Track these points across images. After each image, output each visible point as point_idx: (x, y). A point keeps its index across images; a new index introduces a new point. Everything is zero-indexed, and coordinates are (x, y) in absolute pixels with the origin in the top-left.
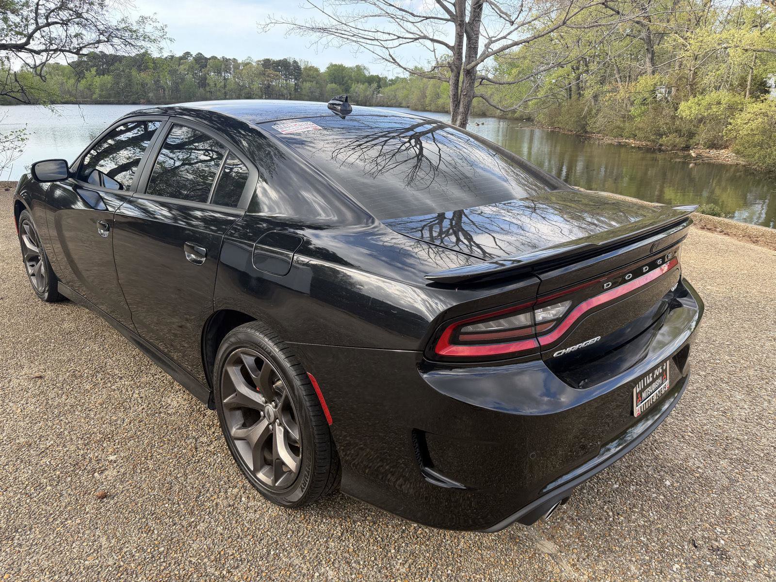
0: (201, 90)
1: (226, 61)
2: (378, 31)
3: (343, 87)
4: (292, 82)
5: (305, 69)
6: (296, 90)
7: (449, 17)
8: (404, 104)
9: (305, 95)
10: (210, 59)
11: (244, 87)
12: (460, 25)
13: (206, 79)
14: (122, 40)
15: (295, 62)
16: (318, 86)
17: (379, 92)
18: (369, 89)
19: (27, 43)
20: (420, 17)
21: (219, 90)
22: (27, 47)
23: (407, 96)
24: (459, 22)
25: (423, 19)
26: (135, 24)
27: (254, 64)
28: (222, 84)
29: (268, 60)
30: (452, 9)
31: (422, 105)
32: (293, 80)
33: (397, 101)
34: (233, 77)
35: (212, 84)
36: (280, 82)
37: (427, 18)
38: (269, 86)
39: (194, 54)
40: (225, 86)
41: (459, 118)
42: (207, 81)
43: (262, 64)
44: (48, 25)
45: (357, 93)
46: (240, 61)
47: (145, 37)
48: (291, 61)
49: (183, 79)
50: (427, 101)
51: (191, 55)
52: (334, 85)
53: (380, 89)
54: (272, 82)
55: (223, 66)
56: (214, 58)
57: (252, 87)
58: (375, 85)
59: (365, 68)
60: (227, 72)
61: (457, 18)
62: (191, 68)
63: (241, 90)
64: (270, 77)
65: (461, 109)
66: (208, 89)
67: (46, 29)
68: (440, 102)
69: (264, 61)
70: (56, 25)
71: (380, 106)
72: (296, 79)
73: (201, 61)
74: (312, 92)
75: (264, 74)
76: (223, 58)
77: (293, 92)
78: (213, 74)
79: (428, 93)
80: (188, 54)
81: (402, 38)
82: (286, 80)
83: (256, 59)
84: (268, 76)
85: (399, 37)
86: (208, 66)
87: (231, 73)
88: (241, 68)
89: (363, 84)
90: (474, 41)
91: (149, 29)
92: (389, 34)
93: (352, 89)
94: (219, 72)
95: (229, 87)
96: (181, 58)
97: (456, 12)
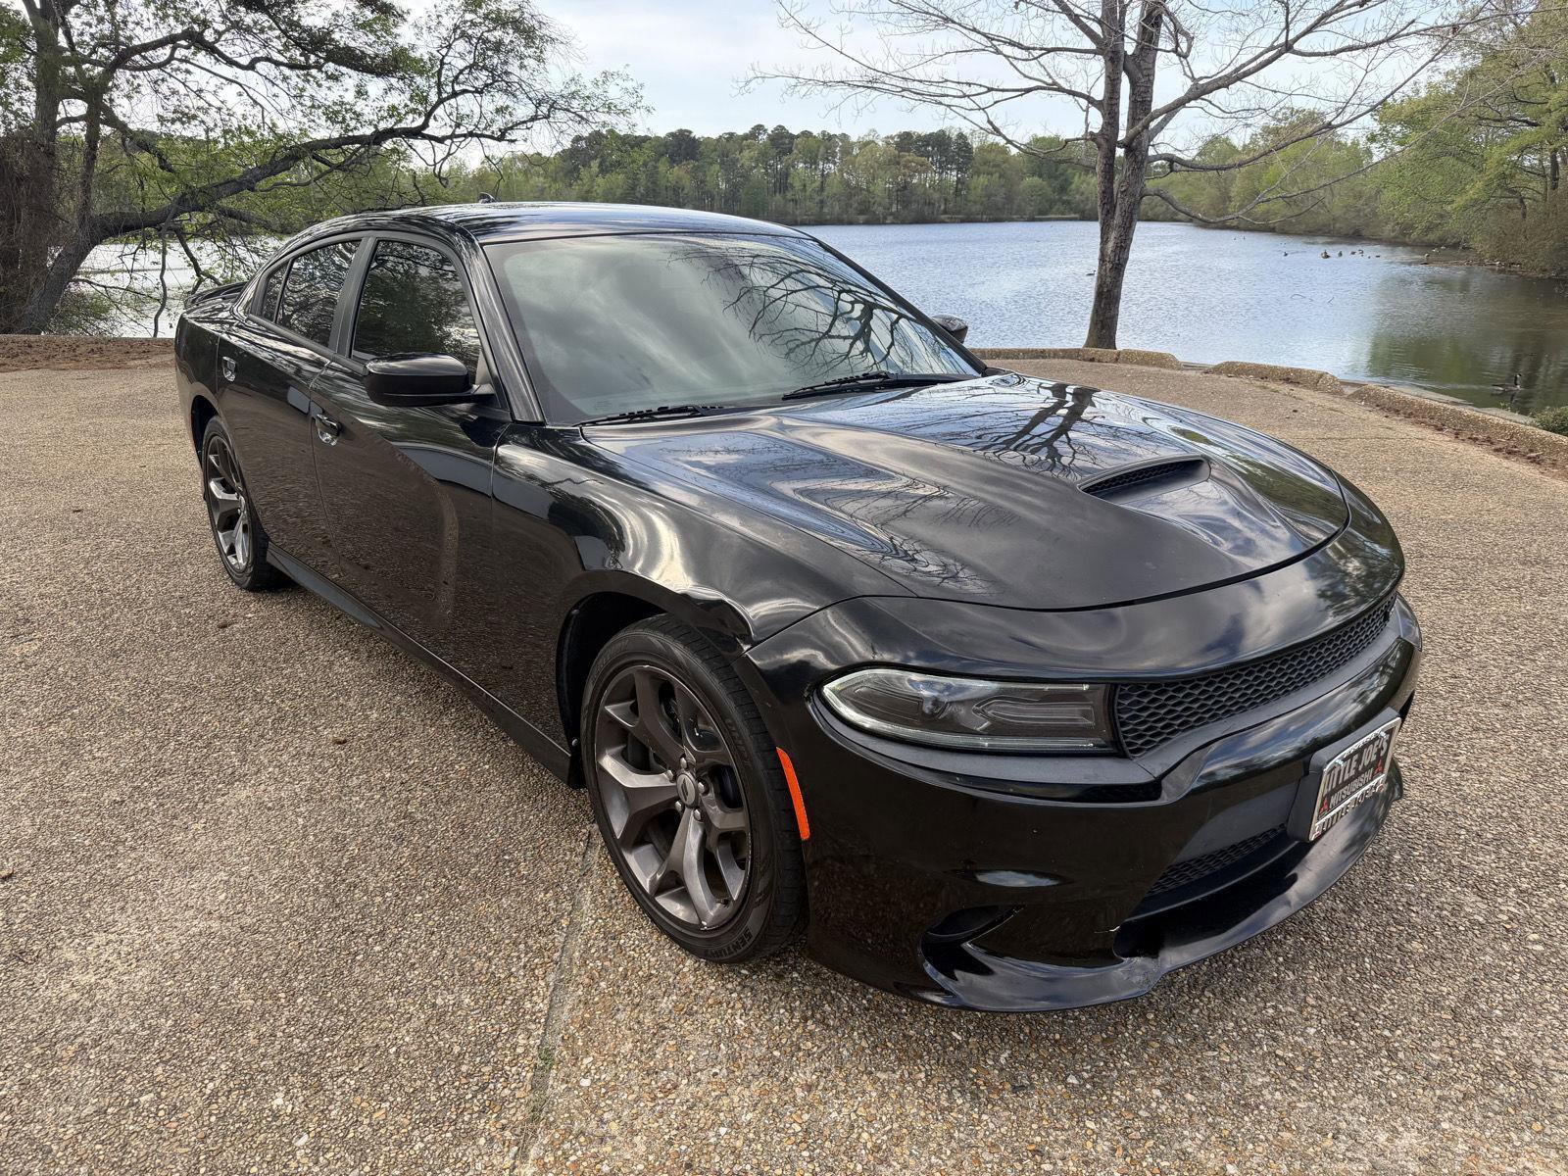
0: (778, 196)
1: (828, 138)
2: (946, 81)
3: (1056, 183)
4: (953, 176)
5: (981, 149)
6: (957, 191)
7: (1094, 47)
9: (975, 203)
10: (798, 137)
11: (858, 189)
12: (1112, 60)
13: (787, 175)
14: (571, 115)
15: (961, 136)
16: (1003, 181)
19: (425, 125)
20: (1035, 49)
21: (811, 197)
22: (425, 132)
23: (1189, 198)
24: (1112, 54)
25: (1041, 52)
26: (589, 85)
27: (880, 143)
28: (818, 184)
29: (908, 135)
32: (954, 173)
34: (840, 170)
35: (797, 185)
36: (928, 178)
37: (1049, 51)
38: (905, 186)
39: (770, 127)
40: (822, 188)
41: (1113, 235)
42: (790, 180)
43: (896, 143)
44: (455, 94)
45: (1082, 193)
46: (854, 139)
47: (609, 107)
48: (954, 135)
49: (746, 177)
51: (766, 130)
52: (1036, 178)
54: (912, 177)
55: (822, 150)
56: (806, 134)
57: (872, 189)
60: (829, 161)
61: (1108, 48)
62: (763, 157)
63: (850, 196)
64: (908, 168)
65: (1117, 220)
66: (789, 195)
67: (452, 101)
69: (899, 136)
70: (467, 95)
72: (959, 170)
73: (782, 140)
74: (989, 196)
75: (898, 163)
76: (823, 133)
77: (951, 197)
78: (801, 165)
80: (759, 128)
81: (997, 90)
82: (940, 174)
83: (883, 135)
84: (905, 166)
85: (990, 90)
86: (795, 151)
87: (835, 163)
88: (856, 151)
90: (1142, 89)
91: (614, 92)
92: (969, 84)
93: (1073, 186)
94: (812, 161)
95: (828, 191)
96: (746, 137)
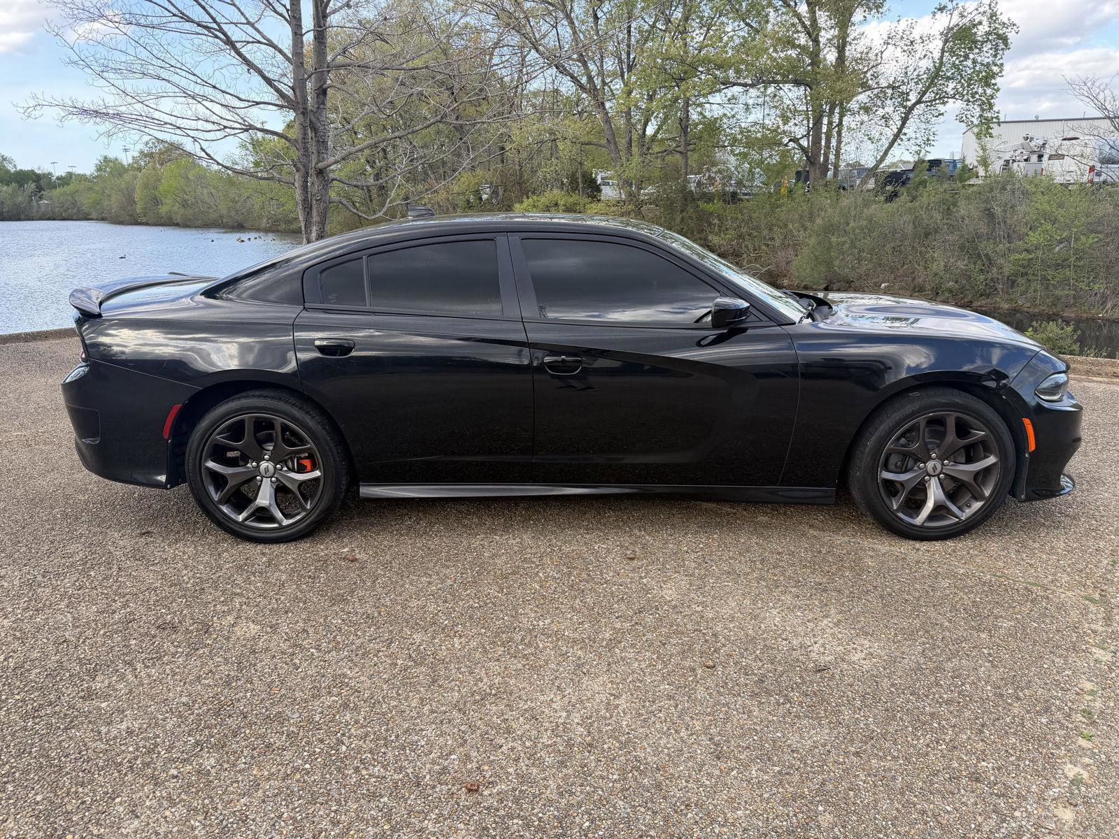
2: (199, 119)
8: (94, 215)
12: (303, 113)
17: (41, 198)
18: (20, 193)
20: (248, 101)
24: (302, 110)
25: (250, 104)
30: (290, 93)
31: (131, 216)
33: (78, 211)
37: (258, 103)
41: (314, 228)
50: (139, 208)
53: (43, 192)
58: (31, 186)
59: (5, 160)
61: (299, 105)
65: (316, 218)
68: (163, 210)
71: (49, 219)
79: (137, 195)
89: (7, 185)
90: (322, 134)
97: (296, 96)
